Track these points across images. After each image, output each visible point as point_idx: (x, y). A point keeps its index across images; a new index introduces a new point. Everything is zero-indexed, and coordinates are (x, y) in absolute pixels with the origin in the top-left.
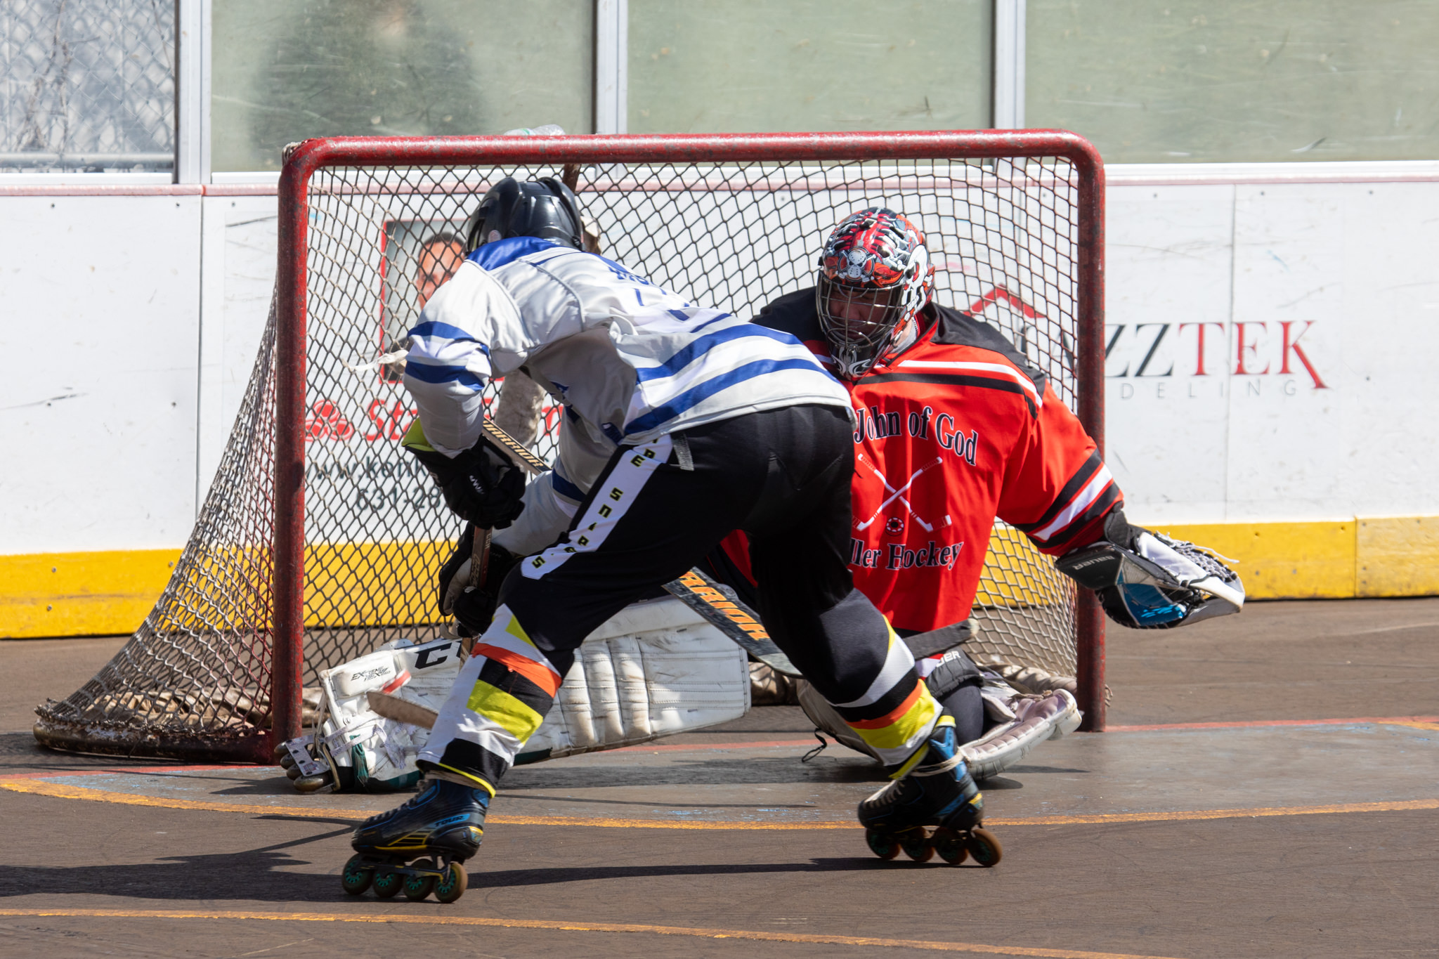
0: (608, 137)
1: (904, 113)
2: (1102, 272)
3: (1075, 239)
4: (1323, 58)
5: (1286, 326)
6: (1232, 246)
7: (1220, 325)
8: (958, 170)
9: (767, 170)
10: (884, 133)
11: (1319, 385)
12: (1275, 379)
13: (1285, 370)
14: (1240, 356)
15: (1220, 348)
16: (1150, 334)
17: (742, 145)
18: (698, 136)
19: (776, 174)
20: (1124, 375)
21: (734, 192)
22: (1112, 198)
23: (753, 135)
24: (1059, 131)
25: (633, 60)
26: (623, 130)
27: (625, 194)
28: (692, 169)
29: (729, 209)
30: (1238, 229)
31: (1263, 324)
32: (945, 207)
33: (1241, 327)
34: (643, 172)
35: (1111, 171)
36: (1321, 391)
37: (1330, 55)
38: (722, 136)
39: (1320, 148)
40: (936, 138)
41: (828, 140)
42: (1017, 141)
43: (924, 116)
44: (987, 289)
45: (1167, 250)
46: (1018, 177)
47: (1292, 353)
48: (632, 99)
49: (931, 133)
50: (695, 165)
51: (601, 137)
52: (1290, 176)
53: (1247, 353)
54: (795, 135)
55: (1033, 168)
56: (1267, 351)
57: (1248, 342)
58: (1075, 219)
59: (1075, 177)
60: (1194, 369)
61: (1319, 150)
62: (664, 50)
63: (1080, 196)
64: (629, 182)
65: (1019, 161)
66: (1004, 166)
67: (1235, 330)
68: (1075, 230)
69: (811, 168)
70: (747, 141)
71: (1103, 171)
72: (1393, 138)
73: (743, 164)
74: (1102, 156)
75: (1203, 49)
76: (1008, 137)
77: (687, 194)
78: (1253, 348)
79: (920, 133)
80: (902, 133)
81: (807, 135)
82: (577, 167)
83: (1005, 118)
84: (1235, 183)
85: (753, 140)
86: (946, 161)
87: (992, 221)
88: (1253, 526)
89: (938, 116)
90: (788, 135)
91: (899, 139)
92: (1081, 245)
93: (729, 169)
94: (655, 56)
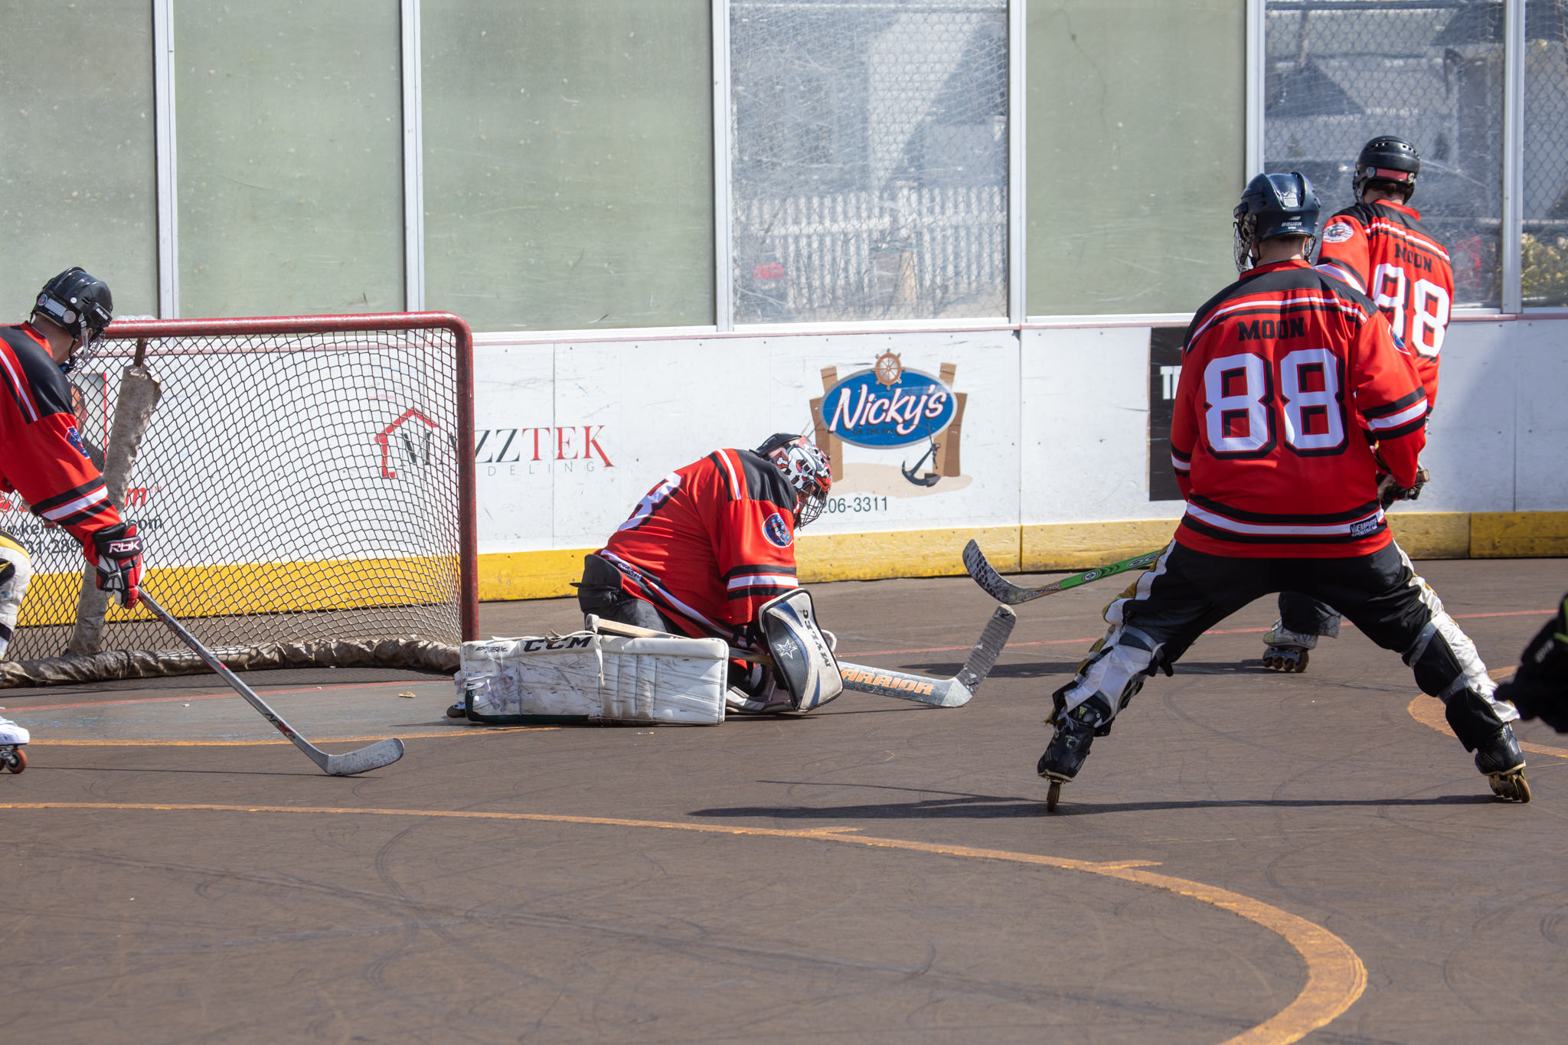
0: (168, 321)
1: (351, 303)
2: (472, 398)
3: (455, 378)
4: (606, 265)
5: (587, 429)
6: (554, 381)
7: (548, 429)
8: (382, 338)
9: (264, 340)
10: (335, 316)
11: (608, 464)
12: (581, 461)
13: (587, 456)
14: (560, 448)
15: (548, 442)
16: (505, 436)
17: (248, 324)
18: (220, 320)
19: (271, 342)
20: (490, 461)
21: (244, 354)
22: (477, 353)
23: (254, 318)
24: (444, 313)
25: (182, 274)
26: (177, 317)
27: (177, 356)
28: (218, 340)
29: (241, 364)
30: (556, 370)
31: (574, 428)
32: (375, 360)
33: (560, 430)
34: (187, 342)
35: (476, 337)
36: (609, 468)
37: (609, 264)
38: (234, 319)
39: (606, 320)
40: (368, 318)
41: (300, 320)
42: (417, 319)
43: (363, 305)
44: (403, 411)
45: (514, 384)
46: (420, 342)
47: (591, 445)
48: (181, 297)
49: (364, 315)
50: (219, 337)
51: (163, 321)
52: (588, 337)
53: (564, 445)
54: (280, 318)
55: (429, 336)
56: (576, 444)
57: (565, 439)
58: (454, 366)
59: (454, 341)
60: (533, 457)
61: (605, 321)
62: (201, 267)
63: (457, 352)
64: (179, 349)
65: (420, 332)
66: (411, 334)
67: (557, 432)
68: (455, 373)
69: (291, 338)
70: (251, 322)
71: (471, 337)
72: (648, 313)
73: (249, 336)
74: (470, 327)
75: (533, 261)
76: (412, 316)
77: (214, 356)
78: (568, 443)
79: (358, 315)
80: (347, 316)
81: (287, 318)
82: (145, 340)
83: (413, 306)
84: (555, 342)
85: (254, 322)
86: (375, 332)
87: (404, 368)
88: (570, 551)
89: (372, 304)
90: (276, 318)
91: (345, 319)
92: (458, 382)
93: (241, 340)
94: (196, 271)
